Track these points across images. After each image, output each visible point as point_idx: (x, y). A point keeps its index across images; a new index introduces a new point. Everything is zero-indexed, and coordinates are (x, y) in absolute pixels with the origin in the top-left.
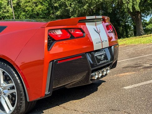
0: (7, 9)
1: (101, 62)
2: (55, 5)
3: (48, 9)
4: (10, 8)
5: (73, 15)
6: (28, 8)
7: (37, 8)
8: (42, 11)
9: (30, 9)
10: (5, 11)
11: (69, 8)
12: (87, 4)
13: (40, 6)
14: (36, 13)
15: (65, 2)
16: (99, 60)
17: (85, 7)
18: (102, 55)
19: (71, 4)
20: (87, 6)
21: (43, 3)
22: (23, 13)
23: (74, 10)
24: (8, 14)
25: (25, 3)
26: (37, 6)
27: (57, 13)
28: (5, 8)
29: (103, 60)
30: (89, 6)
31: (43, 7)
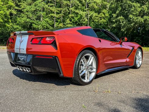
0: (85, 19)
1: (19, 61)
2: (113, 20)
3: (107, 22)
4: (86, 19)
5: (123, 28)
6: (96, 20)
7: (101, 21)
8: (104, 23)
9: (97, 21)
10: (83, 20)
11: (122, 23)
12: (134, 23)
13: (103, 20)
14: (99, 23)
15: (120, 20)
16: (19, 60)
17: (132, 25)
18: (23, 58)
19: (123, 22)
20: (134, 24)
21: (105, 18)
22: (93, 23)
23: (124, 25)
24: (84, 22)
25: (95, 17)
26: (101, 19)
27: (113, 26)
28: (84, 19)
29: (22, 61)
30: (135, 25)
31: (105, 21)
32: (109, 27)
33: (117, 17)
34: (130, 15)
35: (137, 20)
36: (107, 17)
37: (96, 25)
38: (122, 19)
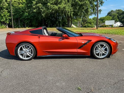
2: (34, 7)
5: (43, 13)
6: (15, 5)
11: (41, 9)
12: (51, 10)
13: (21, 5)
23: (44, 11)
26: (19, 4)
27: (34, 11)
31: (23, 6)
32: (27, 11)
33: (36, 4)
34: (49, 3)
35: (53, 8)
36: (24, 2)
37: (16, 9)
38: (41, 6)
